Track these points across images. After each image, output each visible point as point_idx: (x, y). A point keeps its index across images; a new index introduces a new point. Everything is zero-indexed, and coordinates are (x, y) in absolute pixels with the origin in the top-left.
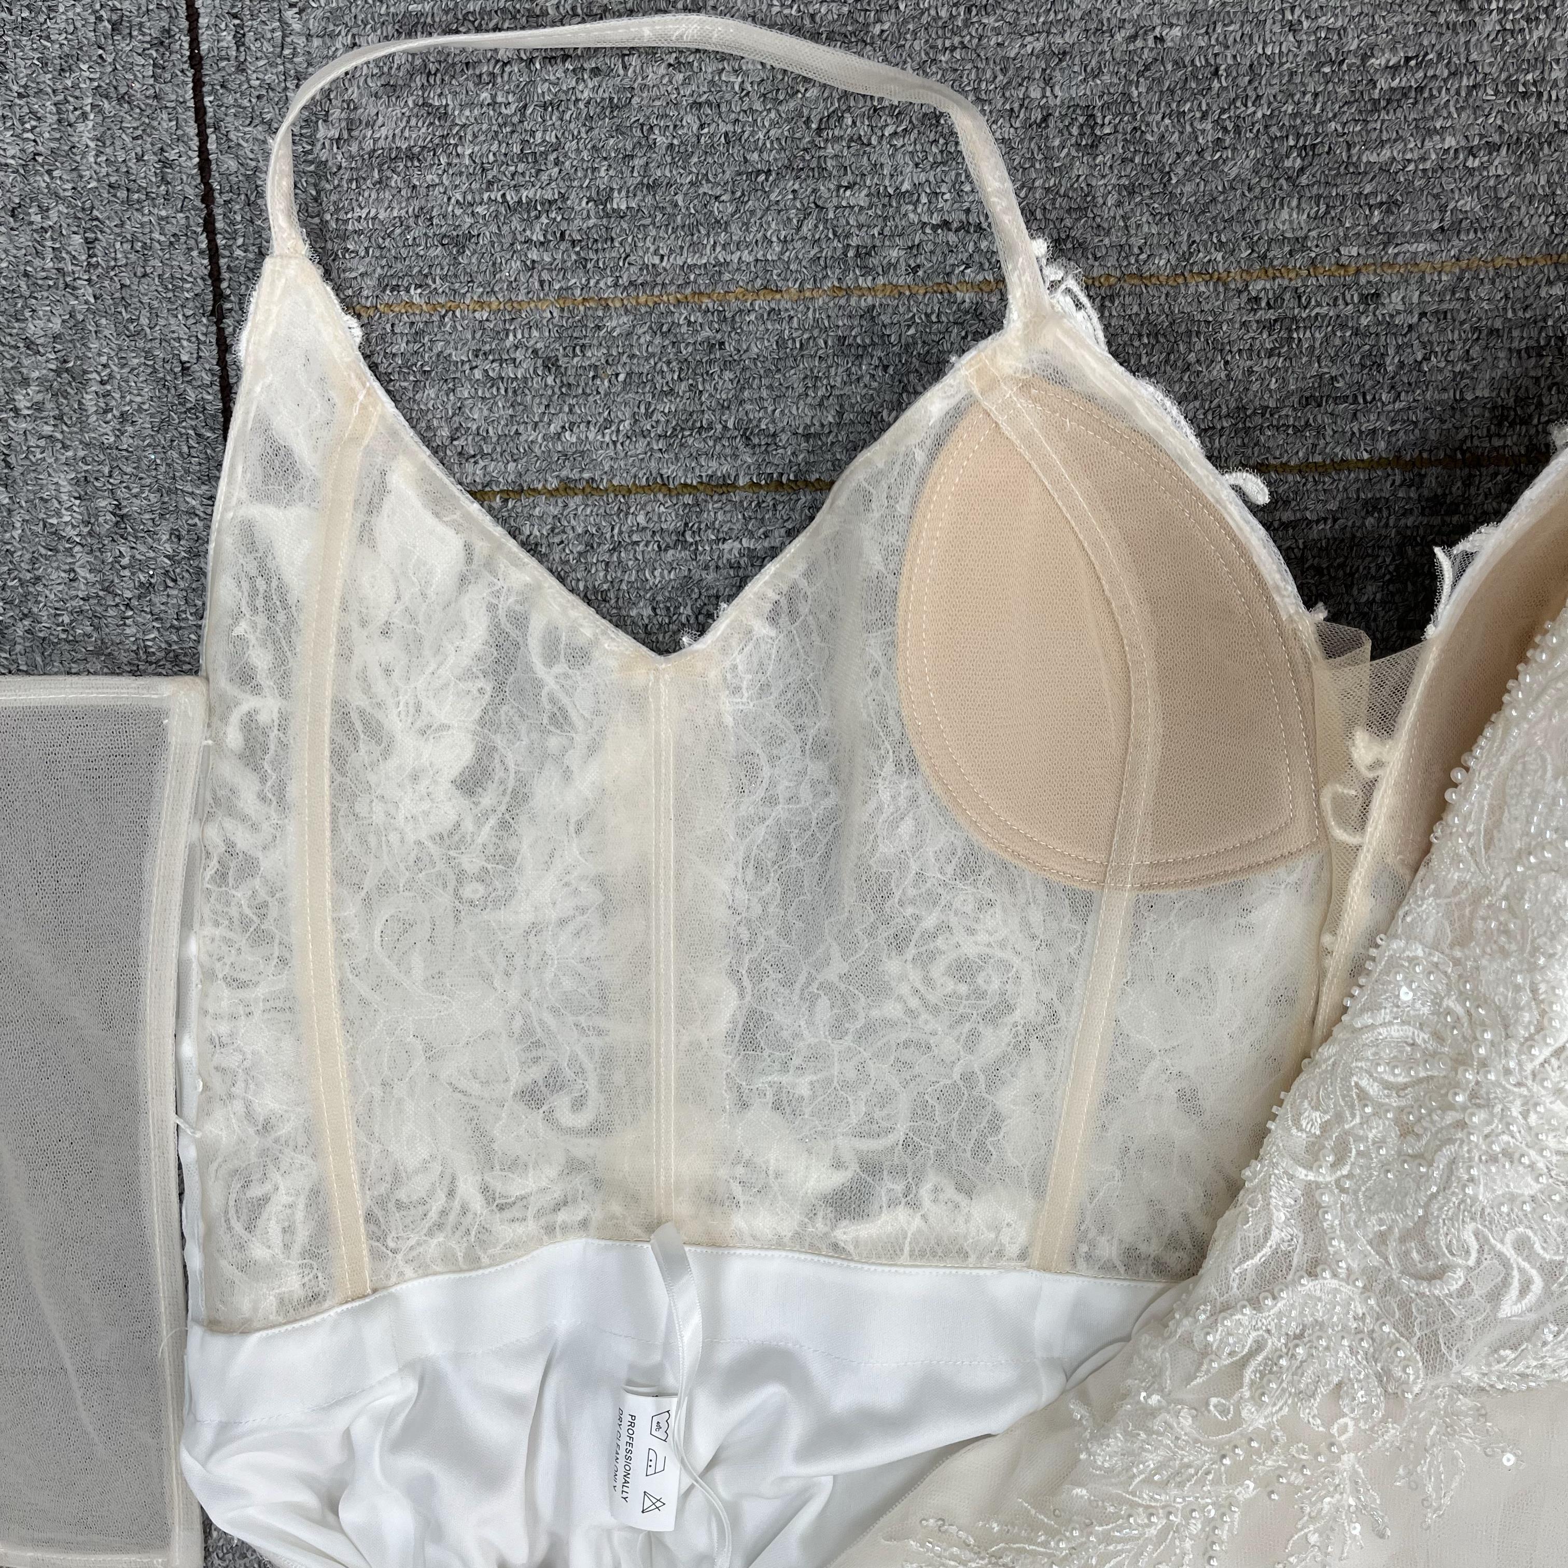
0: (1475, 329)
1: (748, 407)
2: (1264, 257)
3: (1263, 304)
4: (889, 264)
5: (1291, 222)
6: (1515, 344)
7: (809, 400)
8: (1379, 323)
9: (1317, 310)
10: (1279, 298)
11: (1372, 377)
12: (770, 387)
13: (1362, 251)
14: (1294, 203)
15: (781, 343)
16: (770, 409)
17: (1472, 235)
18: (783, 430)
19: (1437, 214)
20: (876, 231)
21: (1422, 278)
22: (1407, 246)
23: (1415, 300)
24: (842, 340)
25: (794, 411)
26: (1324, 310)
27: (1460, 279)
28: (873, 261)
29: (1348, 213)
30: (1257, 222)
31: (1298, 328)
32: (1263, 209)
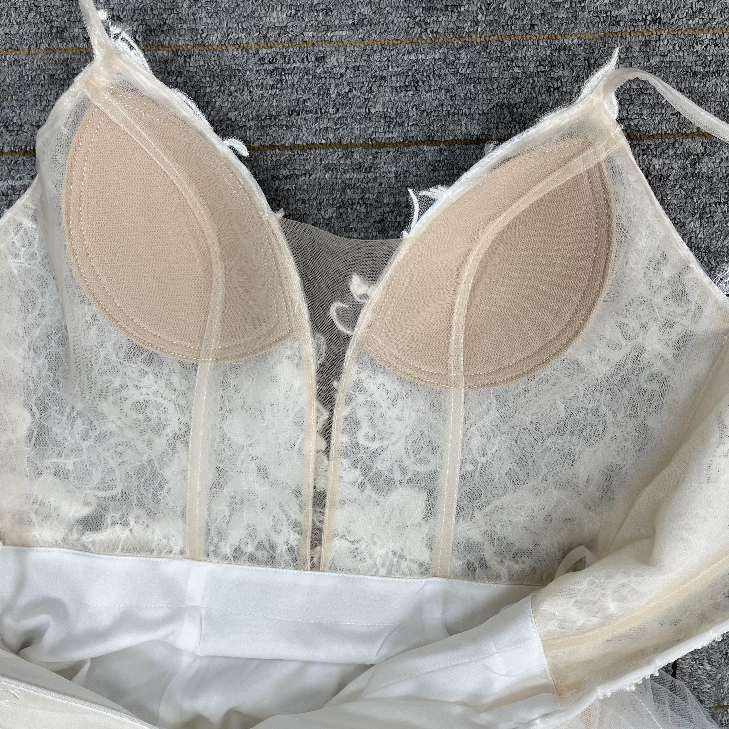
0: (373, 76)
1: (7, 111)
2: (265, 36)
3: (266, 61)
4: (74, 36)
5: (278, 18)
6: (394, 85)
7: (38, 107)
8: (326, 73)
9: (294, 65)
10: (275, 58)
11: (324, 100)
12: (17, 100)
13: (315, 34)
14: (279, 8)
15: (21, 78)
16: (18, 112)
17: (368, 27)
18: (25, 123)
19: (351, 16)
20: (66, 19)
21: (345, 49)
22: (337, 33)
23: (343, 61)
24: (52, 76)
25: (30, 112)
26: (298, 65)
27: (365, 50)
28: (66, 35)
29: (306, 14)
30: (261, 18)
31: (285, 74)
32: (263, 12)
